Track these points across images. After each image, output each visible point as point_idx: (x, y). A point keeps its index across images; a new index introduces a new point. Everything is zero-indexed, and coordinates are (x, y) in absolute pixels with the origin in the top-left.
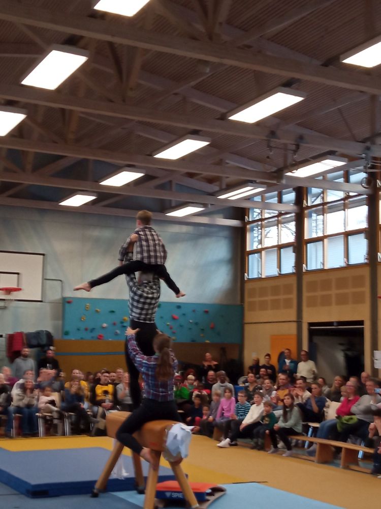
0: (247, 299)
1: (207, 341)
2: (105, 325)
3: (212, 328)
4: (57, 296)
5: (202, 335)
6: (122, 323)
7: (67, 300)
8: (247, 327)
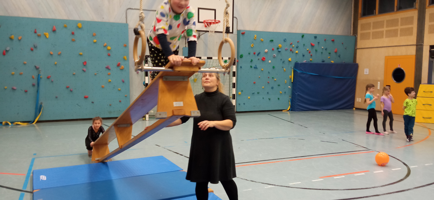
0: (359, 31)
1: (333, 62)
2: (266, 50)
3: (336, 52)
5: (329, 57)
6: (278, 49)
7: (241, 32)
8: (358, 52)
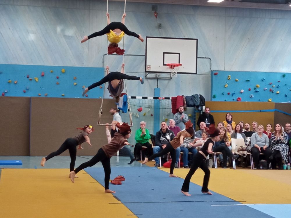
4: (207, 70)
6: (255, 89)
7: (214, 73)
